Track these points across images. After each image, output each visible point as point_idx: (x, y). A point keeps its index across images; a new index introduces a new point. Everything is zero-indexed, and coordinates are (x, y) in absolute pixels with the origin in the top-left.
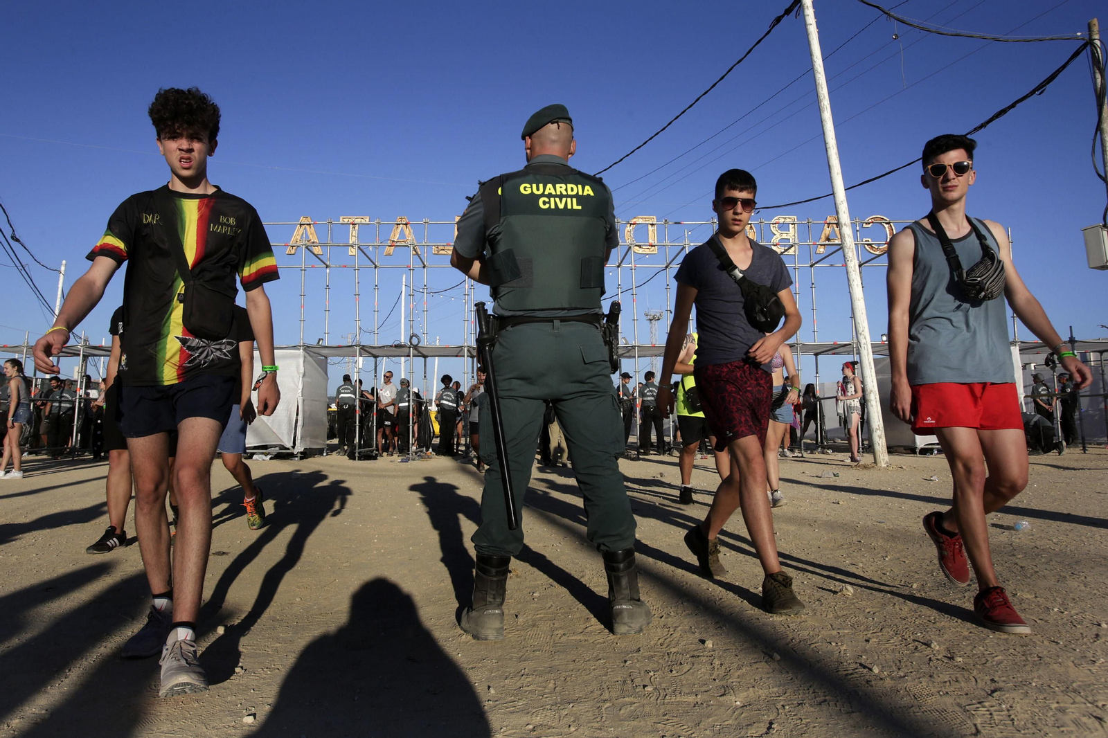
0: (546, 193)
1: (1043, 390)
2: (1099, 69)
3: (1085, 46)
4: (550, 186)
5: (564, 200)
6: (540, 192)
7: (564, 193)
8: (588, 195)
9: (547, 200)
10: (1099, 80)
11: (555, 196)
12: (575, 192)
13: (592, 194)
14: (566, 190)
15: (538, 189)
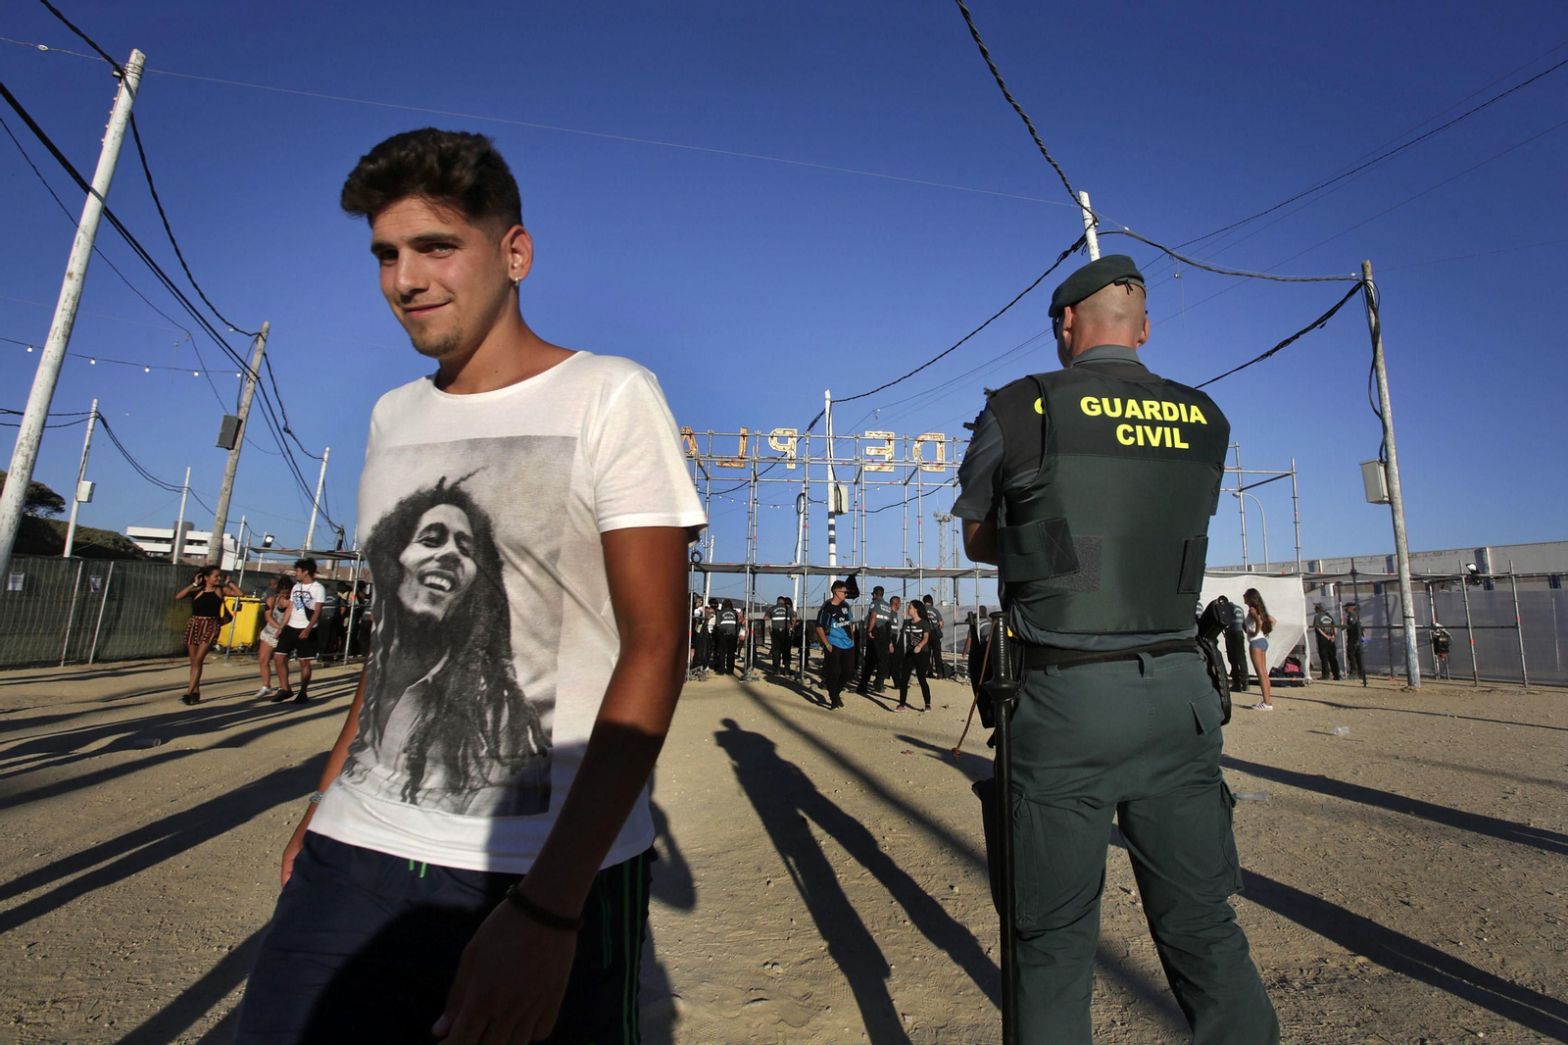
0: (1128, 415)
1: (1325, 620)
2: (1373, 309)
3: (1360, 285)
4: (1132, 403)
5: (1159, 430)
6: (1118, 413)
7: (1158, 417)
8: (1198, 422)
9: (1130, 429)
10: (1373, 319)
11: (1144, 422)
12: (1175, 418)
13: (1204, 422)
14: (1161, 412)
15: (1113, 409)
